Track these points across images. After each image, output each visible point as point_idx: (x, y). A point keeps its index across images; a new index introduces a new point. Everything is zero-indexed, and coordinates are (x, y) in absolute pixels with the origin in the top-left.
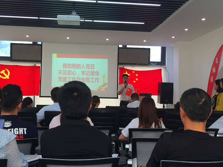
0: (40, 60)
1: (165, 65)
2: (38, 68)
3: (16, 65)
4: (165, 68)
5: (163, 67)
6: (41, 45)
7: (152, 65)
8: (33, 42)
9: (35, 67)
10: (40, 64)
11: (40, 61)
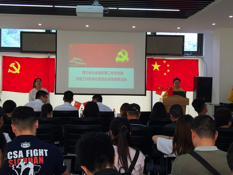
0: (55, 51)
1: (203, 56)
2: (53, 60)
3: (27, 58)
4: (202, 59)
5: (199, 57)
6: (56, 33)
7: (186, 55)
8: (46, 30)
9: (48, 59)
10: (55, 56)
11: (55, 53)
